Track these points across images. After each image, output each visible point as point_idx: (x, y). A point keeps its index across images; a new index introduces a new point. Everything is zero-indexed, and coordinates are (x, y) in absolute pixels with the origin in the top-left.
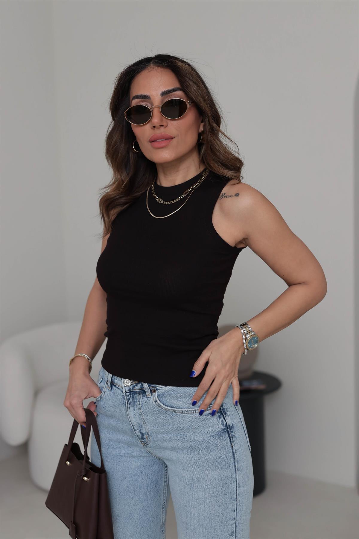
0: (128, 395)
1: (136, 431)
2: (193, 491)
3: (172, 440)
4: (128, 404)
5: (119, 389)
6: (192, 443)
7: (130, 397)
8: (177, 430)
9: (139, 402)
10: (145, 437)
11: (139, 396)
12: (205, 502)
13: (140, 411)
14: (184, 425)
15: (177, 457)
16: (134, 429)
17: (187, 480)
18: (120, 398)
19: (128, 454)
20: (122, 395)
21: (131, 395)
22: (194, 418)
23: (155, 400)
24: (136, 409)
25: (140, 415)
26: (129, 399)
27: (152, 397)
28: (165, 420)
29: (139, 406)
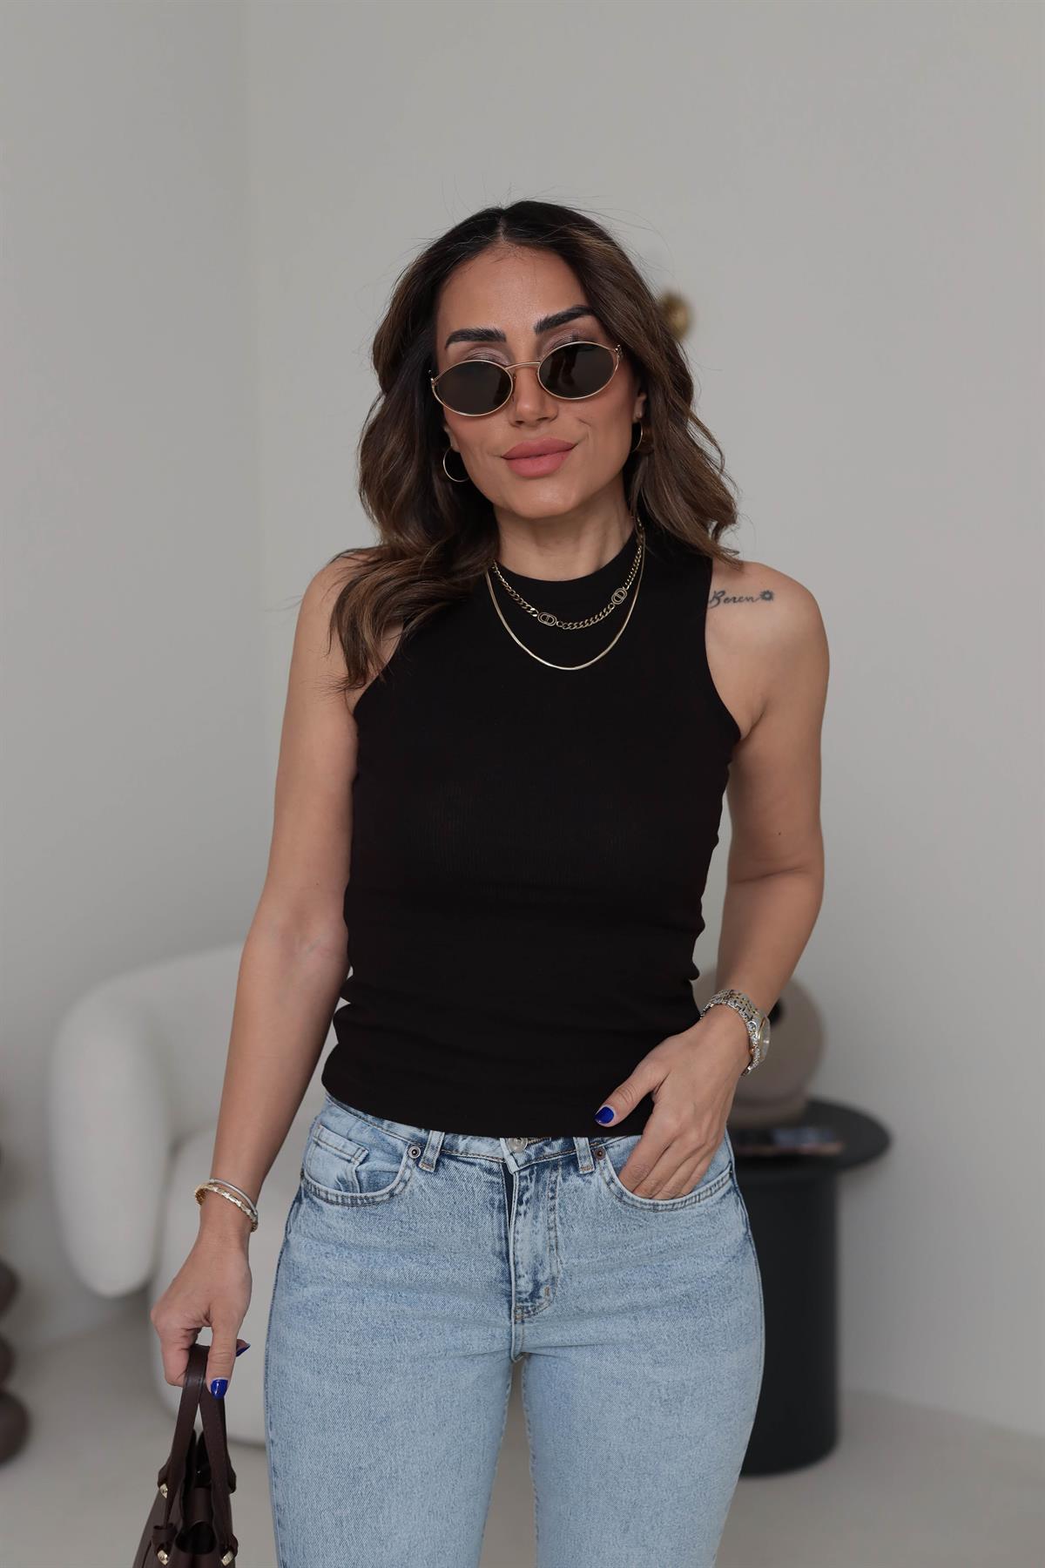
0: (526, 1177)
1: (522, 1278)
2: (676, 1416)
3: (627, 1285)
4: (520, 1202)
5: (472, 1164)
6: (689, 1286)
7: (529, 1181)
8: (648, 1255)
9: (553, 1190)
10: (542, 1292)
11: (555, 1174)
12: (703, 1440)
13: (552, 1217)
14: (669, 1240)
15: (634, 1331)
16: (516, 1275)
17: (663, 1390)
18: (476, 1190)
19: (456, 1349)
20: (487, 1182)
21: (534, 1176)
22: (697, 1216)
23: (607, 1179)
24: (541, 1214)
25: (550, 1229)
26: (527, 1189)
27: (598, 1170)
28: (621, 1234)
29: (552, 1203)
